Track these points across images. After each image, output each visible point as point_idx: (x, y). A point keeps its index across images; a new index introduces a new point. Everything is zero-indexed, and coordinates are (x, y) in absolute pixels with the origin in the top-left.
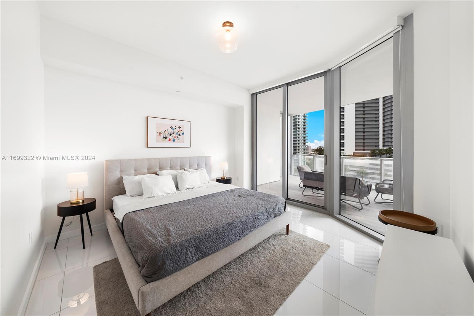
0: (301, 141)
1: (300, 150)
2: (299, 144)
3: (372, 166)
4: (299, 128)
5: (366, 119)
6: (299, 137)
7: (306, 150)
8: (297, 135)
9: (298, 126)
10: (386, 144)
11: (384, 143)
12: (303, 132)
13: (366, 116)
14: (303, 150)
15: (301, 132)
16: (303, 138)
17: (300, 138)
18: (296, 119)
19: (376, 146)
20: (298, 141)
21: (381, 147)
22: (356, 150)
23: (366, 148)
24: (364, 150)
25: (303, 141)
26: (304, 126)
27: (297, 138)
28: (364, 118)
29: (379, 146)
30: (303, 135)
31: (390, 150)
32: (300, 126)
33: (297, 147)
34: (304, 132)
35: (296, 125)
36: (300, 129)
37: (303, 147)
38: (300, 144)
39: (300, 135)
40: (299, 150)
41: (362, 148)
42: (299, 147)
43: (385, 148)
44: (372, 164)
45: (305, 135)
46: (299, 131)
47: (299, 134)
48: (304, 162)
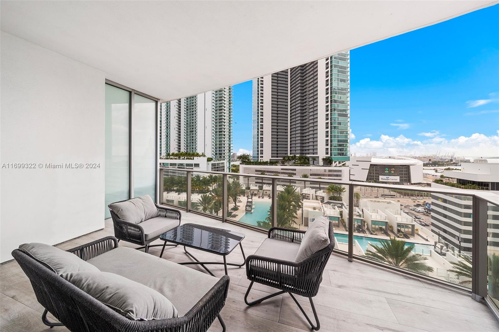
0: (227, 148)
1: (226, 157)
2: (224, 151)
3: (283, 171)
4: (224, 135)
5: (279, 131)
6: (224, 144)
7: (231, 157)
8: (223, 142)
9: (223, 133)
10: (292, 152)
12: (228, 139)
13: (279, 127)
14: (228, 157)
15: (227, 139)
16: (228, 145)
17: (226, 145)
18: (222, 125)
19: (286, 154)
20: (223, 148)
21: (289, 155)
22: (272, 157)
23: (279, 155)
24: (277, 157)
25: (228, 148)
26: (229, 133)
27: (223, 145)
28: (277, 129)
30: (228, 142)
31: (295, 157)
32: (226, 133)
33: (223, 154)
34: (230, 139)
35: (222, 131)
36: (226, 135)
37: (228, 154)
38: (226, 151)
39: (226, 142)
40: (224, 157)
41: (276, 155)
42: (224, 154)
43: (291, 155)
44: (282, 169)
45: (230, 142)
46: (224, 138)
47: (224, 141)
48: (229, 169)
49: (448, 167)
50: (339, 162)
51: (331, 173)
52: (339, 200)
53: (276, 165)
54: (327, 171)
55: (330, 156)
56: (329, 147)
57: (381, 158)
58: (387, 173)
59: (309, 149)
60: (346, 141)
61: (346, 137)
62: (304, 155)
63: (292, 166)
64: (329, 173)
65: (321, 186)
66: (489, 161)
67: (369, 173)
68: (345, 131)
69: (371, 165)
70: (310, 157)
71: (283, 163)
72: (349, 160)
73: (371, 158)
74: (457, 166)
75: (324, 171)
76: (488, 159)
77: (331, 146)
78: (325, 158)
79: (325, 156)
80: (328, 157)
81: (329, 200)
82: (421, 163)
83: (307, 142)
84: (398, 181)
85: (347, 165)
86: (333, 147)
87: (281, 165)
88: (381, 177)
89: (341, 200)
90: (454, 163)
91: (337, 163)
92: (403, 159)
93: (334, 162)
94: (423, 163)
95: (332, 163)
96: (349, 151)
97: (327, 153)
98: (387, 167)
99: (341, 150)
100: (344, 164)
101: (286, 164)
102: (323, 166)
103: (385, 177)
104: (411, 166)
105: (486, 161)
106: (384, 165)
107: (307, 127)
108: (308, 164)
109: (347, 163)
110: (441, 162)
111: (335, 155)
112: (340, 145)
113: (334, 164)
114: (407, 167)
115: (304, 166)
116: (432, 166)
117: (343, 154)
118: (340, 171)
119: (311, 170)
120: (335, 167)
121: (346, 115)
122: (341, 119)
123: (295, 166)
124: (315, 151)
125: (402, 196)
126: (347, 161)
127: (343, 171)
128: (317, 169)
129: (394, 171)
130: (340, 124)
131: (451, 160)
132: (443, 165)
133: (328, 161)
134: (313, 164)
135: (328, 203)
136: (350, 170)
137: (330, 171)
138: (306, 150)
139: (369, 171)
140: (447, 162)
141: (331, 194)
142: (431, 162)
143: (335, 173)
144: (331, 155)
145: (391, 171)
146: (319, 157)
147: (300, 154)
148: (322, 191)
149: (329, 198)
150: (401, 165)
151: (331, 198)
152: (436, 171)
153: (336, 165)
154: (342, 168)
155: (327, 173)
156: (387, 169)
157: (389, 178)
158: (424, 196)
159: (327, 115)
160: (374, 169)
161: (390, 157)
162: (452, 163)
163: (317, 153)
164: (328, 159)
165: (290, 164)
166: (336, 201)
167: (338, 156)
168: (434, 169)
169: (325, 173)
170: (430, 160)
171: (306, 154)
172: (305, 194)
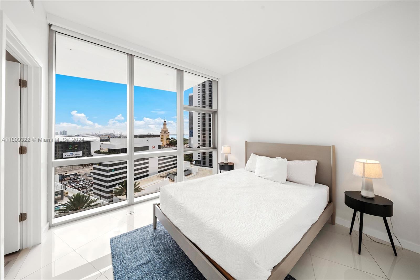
58: (71, 149)
82: (98, 139)
84: (81, 155)
88: (64, 154)
92: (86, 137)
94: (100, 139)
98: (70, 145)
104: (91, 142)
106: (68, 143)
114: (88, 143)
125: (82, 167)
129: (77, 147)
145: (75, 147)
156: (71, 146)
157: (72, 154)
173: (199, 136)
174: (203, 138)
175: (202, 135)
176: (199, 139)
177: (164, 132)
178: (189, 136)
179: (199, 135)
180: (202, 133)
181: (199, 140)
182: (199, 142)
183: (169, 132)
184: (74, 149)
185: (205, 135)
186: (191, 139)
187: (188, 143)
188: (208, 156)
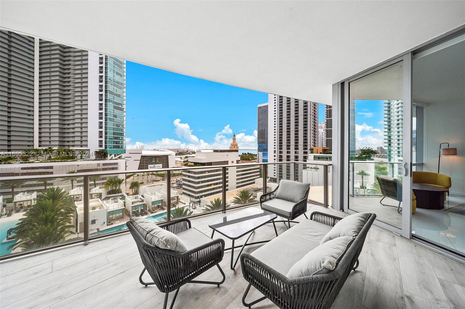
3: (25, 171)
10: (43, 143)
11: (40, 142)
19: (29, 146)
21: (36, 146)
23: (12, 148)
24: (10, 151)
29: (33, 145)
31: (50, 150)
41: (6, 148)
43: (43, 148)
44: (22, 169)
49: (186, 156)
50: (115, 155)
51: (106, 167)
52: (119, 193)
53: (10, 163)
54: (101, 165)
55: (104, 149)
56: (103, 139)
57: (148, 150)
58: (154, 162)
59: (75, 141)
60: (122, 134)
61: (122, 130)
62: (66, 148)
63: (45, 162)
64: (104, 167)
65: (96, 182)
66: (202, 151)
67: (140, 163)
68: (121, 125)
69: (142, 156)
70: (75, 150)
71: (25, 159)
72: (125, 153)
73: (141, 150)
74: (190, 154)
75: (97, 165)
76: (201, 150)
77: (106, 138)
78: (98, 150)
79: (98, 149)
80: (102, 150)
81: (108, 194)
82: (174, 153)
83: (71, 131)
84: (161, 167)
85: (123, 157)
86: (108, 140)
87: (20, 163)
88: (149, 166)
89: (121, 192)
90: (189, 153)
91: (113, 155)
92: (164, 151)
93: (109, 155)
95: (107, 157)
96: (125, 144)
97: (101, 146)
99: (116, 143)
100: (120, 157)
101: (31, 161)
102: (96, 160)
103: (152, 166)
104: (169, 156)
105: (200, 151)
106: (152, 156)
107: (71, 113)
108: (73, 158)
109: (123, 155)
110: (183, 152)
111: (110, 148)
112: (116, 138)
113: (109, 157)
114: (166, 157)
115: (67, 161)
116: (179, 155)
117: (118, 147)
118: (117, 164)
119: (78, 166)
120: (110, 160)
121: (122, 110)
122: (117, 112)
123: (51, 162)
124: (84, 143)
126: (123, 153)
127: (119, 164)
128: (88, 163)
129: (158, 160)
130: (115, 116)
131: (188, 151)
132: (184, 154)
133: (101, 155)
134: (81, 159)
135: (107, 198)
136: (126, 162)
137: (104, 165)
138: (68, 142)
139: (140, 162)
140: (186, 152)
141: (110, 189)
142: (178, 153)
143: (111, 167)
144: (106, 148)
145: (157, 160)
146: (89, 150)
147: (58, 146)
148: (98, 187)
149: (107, 193)
150: (163, 156)
151: (109, 193)
152: (181, 159)
153: (112, 157)
154: (118, 161)
155: (101, 167)
156: (154, 159)
157: (155, 166)
158: (177, 176)
159: (101, 105)
160: (145, 160)
161: (155, 150)
162: (188, 153)
163: (87, 145)
164: (102, 152)
165: (41, 160)
166: (116, 193)
167: (114, 148)
168: (180, 157)
169: (98, 168)
170: (178, 151)
171: (69, 146)
172: (74, 196)
173: (275, 152)
174: (280, 153)
175: (279, 150)
176: (275, 154)
177: (233, 147)
178: (257, 151)
179: (275, 149)
180: (279, 147)
181: (275, 156)
182: (275, 158)
183: (238, 146)
184: (156, 162)
185: (282, 150)
186: (260, 154)
187: (256, 159)
188: (286, 173)
